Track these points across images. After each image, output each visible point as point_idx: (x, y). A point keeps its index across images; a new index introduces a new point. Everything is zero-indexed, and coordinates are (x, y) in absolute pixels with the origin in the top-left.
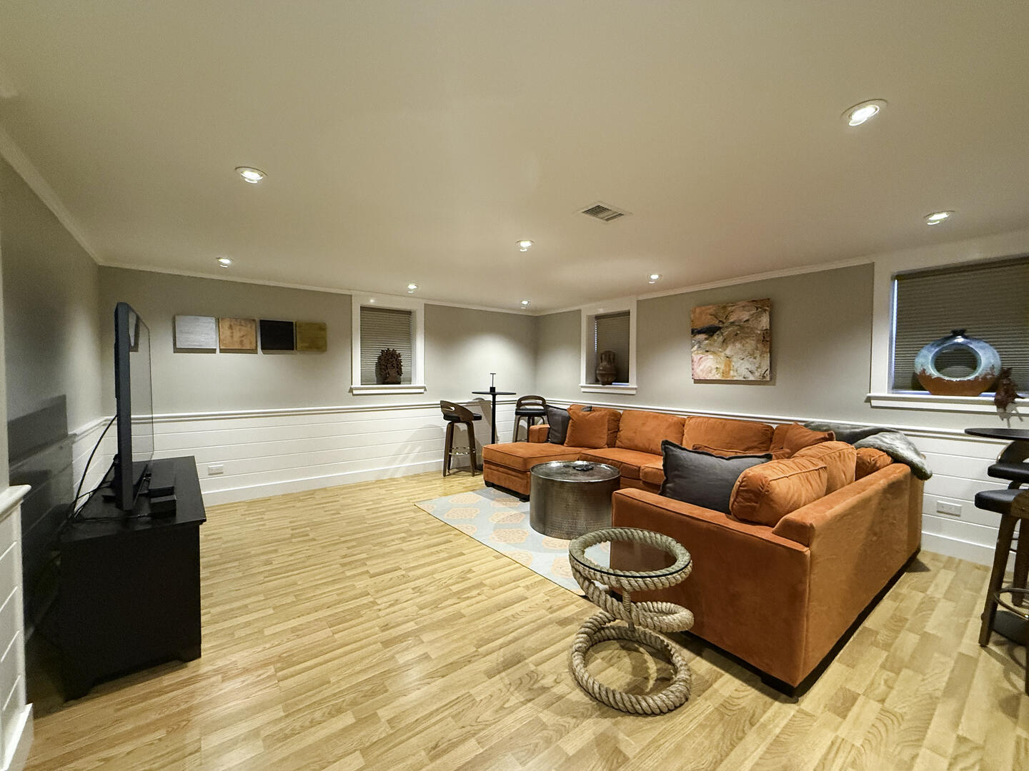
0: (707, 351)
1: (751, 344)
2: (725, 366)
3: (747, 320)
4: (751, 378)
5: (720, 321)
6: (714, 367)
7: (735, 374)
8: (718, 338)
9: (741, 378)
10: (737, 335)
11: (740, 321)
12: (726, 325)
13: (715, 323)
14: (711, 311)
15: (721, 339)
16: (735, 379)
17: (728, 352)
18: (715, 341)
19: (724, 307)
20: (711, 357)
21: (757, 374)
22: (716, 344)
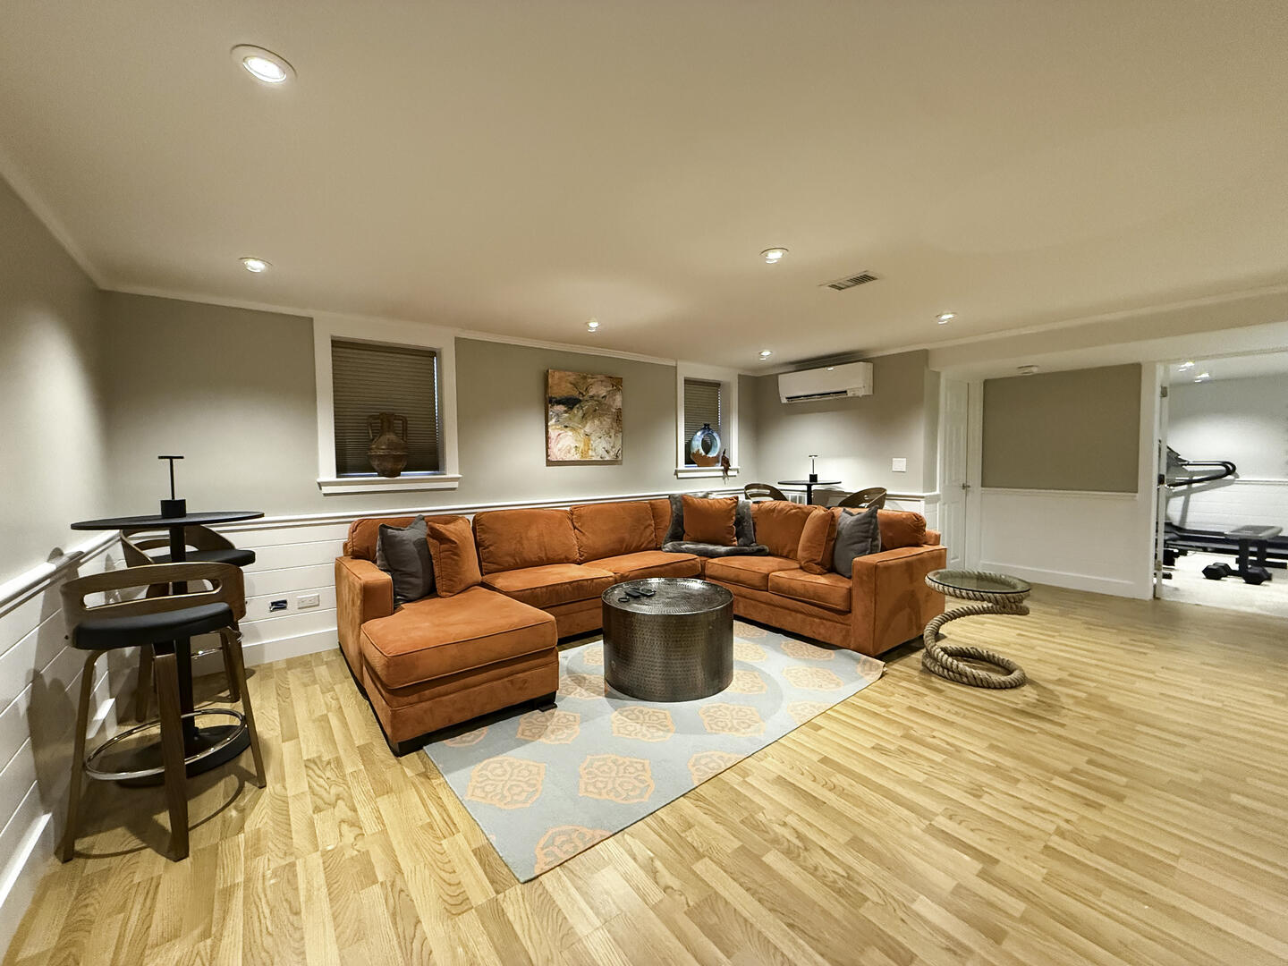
0: (566, 427)
1: (607, 421)
2: (585, 445)
3: (605, 397)
4: (607, 458)
5: (580, 393)
6: (573, 445)
7: (594, 454)
8: (579, 413)
9: (599, 459)
10: (595, 410)
11: (598, 396)
12: (586, 398)
13: (575, 394)
14: (571, 379)
15: (580, 414)
16: (594, 459)
17: (588, 429)
18: (575, 415)
19: (584, 377)
20: (570, 433)
21: (612, 454)
22: (576, 419)
